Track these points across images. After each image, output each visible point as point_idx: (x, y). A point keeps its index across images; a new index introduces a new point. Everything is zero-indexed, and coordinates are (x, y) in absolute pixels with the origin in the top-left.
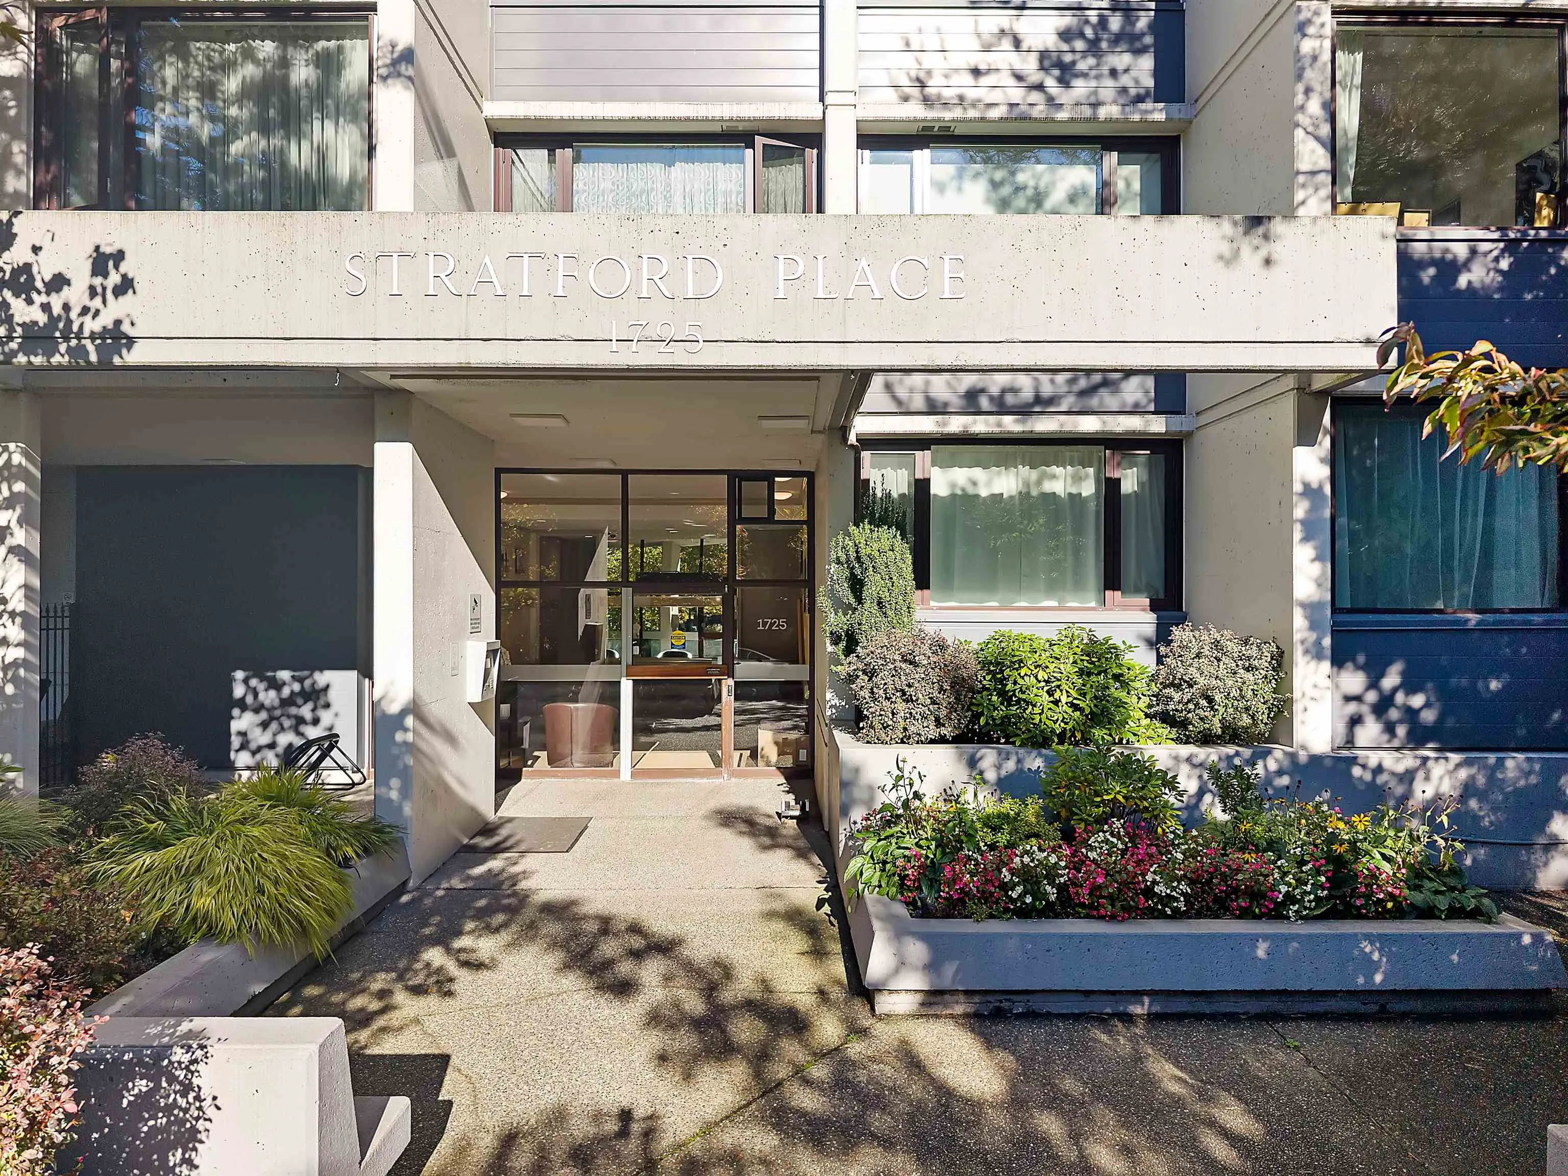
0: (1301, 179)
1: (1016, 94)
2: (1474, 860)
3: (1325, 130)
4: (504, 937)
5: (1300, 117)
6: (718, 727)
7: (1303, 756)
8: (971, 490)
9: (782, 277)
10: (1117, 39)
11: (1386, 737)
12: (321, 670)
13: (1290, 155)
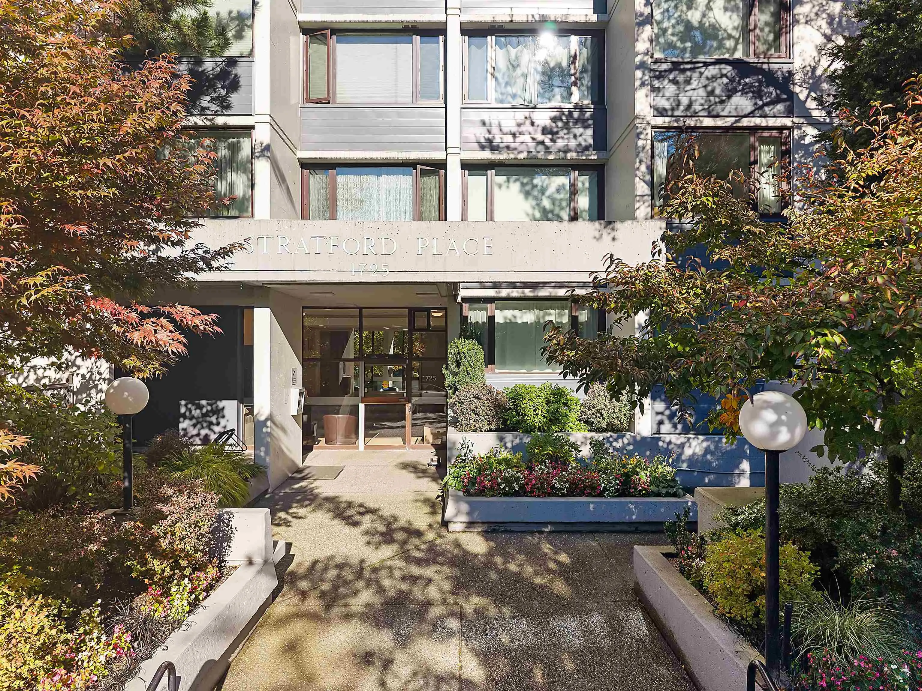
0: (638, 198)
1: (532, 145)
2: (709, 480)
3: (648, 178)
4: (309, 508)
5: (637, 172)
6: (404, 427)
7: (638, 438)
8: (513, 320)
9: (420, 246)
10: (577, 121)
11: (673, 429)
12: (221, 401)
13: (634, 188)
